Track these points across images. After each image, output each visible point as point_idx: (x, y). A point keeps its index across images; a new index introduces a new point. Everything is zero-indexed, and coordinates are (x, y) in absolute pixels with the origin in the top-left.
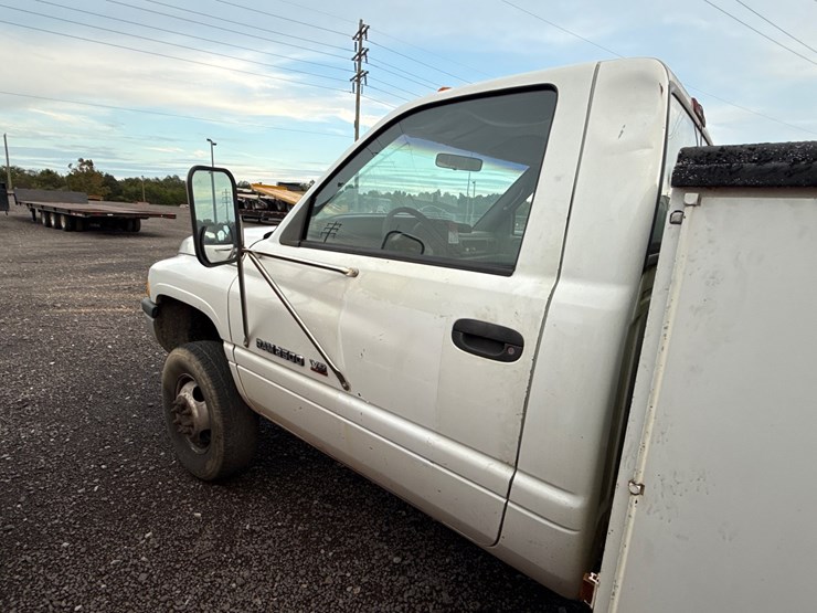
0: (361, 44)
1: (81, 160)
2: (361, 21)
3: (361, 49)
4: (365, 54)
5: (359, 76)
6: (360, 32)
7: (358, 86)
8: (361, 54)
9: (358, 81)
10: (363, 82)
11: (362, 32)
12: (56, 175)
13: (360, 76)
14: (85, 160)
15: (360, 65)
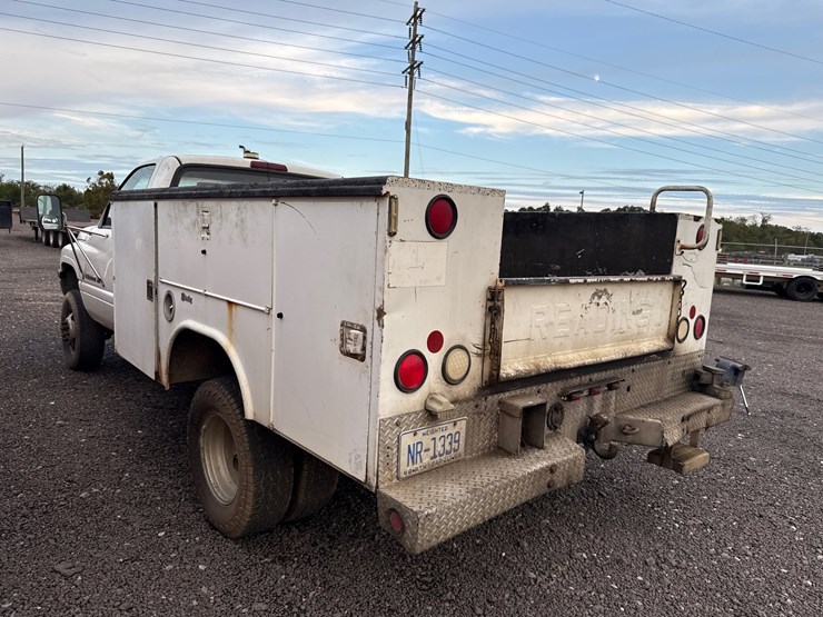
0: (415, 30)
1: (101, 173)
2: (417, 3)
3: (416, 36)
4: (419, 40)
5: (412, 67)
6: (415, 16)
7: (411, 79)
8: (415, 41)
9: (411, 74)
10: (416, 75)
11: (417, 17)
12: (73, 190)
13: (414, 67)
14: (105, 173)
15: (413, 54)
